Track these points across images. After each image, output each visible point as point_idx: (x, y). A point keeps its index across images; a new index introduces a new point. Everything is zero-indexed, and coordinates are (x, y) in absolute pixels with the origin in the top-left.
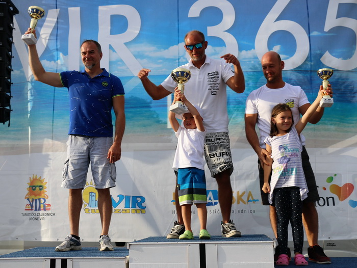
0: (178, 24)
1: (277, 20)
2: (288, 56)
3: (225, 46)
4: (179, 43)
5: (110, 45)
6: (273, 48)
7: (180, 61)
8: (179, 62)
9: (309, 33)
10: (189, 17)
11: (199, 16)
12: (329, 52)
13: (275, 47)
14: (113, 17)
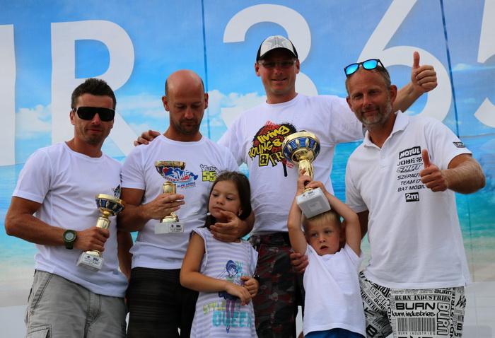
0: (205, 56)
1: (389, 46)
7: (211, 124)
8: (209, 127)
9: (450, 68)
10: (224, 42)
11: (243, 40)
12: (490, 100)
14: (80, 45)
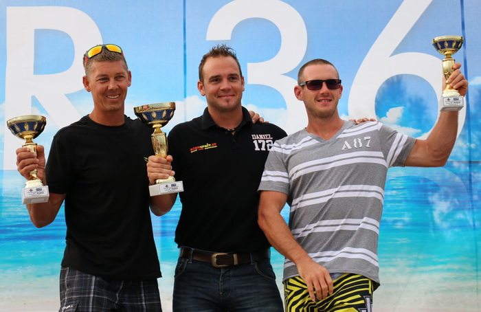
0: (185, 55)
1: (397, 51)
2: (419, 131)
3: (286, 108)
4: (185, 97)
5: (33, 98)
6: (388, 114)
10: (208, 39)
11: (229, 38)
13: (391, 110)
14: (39, 34)
